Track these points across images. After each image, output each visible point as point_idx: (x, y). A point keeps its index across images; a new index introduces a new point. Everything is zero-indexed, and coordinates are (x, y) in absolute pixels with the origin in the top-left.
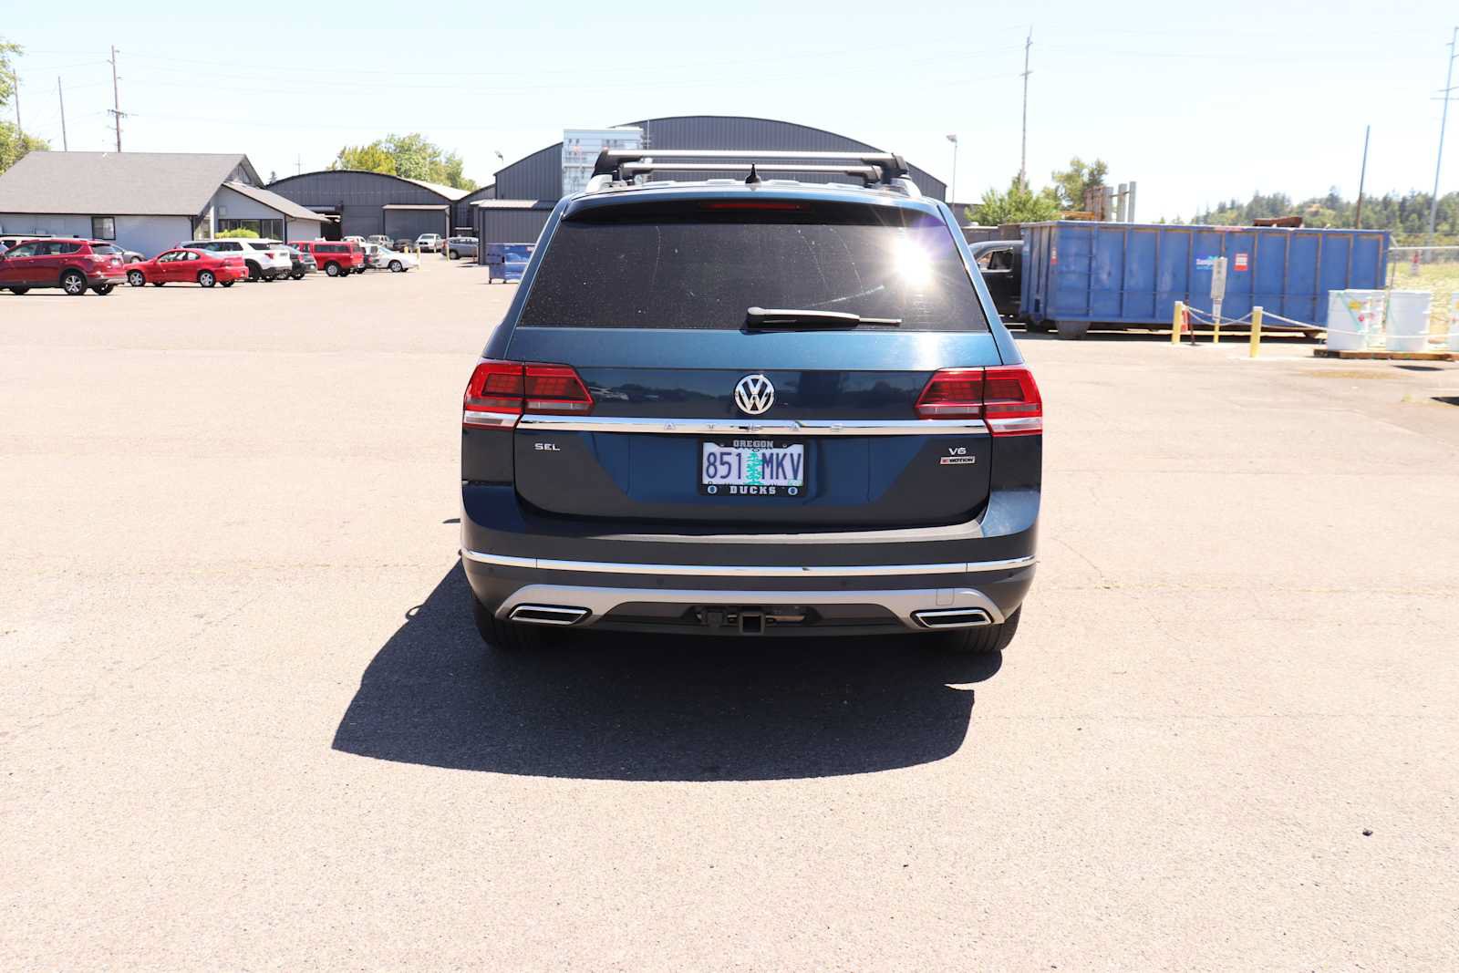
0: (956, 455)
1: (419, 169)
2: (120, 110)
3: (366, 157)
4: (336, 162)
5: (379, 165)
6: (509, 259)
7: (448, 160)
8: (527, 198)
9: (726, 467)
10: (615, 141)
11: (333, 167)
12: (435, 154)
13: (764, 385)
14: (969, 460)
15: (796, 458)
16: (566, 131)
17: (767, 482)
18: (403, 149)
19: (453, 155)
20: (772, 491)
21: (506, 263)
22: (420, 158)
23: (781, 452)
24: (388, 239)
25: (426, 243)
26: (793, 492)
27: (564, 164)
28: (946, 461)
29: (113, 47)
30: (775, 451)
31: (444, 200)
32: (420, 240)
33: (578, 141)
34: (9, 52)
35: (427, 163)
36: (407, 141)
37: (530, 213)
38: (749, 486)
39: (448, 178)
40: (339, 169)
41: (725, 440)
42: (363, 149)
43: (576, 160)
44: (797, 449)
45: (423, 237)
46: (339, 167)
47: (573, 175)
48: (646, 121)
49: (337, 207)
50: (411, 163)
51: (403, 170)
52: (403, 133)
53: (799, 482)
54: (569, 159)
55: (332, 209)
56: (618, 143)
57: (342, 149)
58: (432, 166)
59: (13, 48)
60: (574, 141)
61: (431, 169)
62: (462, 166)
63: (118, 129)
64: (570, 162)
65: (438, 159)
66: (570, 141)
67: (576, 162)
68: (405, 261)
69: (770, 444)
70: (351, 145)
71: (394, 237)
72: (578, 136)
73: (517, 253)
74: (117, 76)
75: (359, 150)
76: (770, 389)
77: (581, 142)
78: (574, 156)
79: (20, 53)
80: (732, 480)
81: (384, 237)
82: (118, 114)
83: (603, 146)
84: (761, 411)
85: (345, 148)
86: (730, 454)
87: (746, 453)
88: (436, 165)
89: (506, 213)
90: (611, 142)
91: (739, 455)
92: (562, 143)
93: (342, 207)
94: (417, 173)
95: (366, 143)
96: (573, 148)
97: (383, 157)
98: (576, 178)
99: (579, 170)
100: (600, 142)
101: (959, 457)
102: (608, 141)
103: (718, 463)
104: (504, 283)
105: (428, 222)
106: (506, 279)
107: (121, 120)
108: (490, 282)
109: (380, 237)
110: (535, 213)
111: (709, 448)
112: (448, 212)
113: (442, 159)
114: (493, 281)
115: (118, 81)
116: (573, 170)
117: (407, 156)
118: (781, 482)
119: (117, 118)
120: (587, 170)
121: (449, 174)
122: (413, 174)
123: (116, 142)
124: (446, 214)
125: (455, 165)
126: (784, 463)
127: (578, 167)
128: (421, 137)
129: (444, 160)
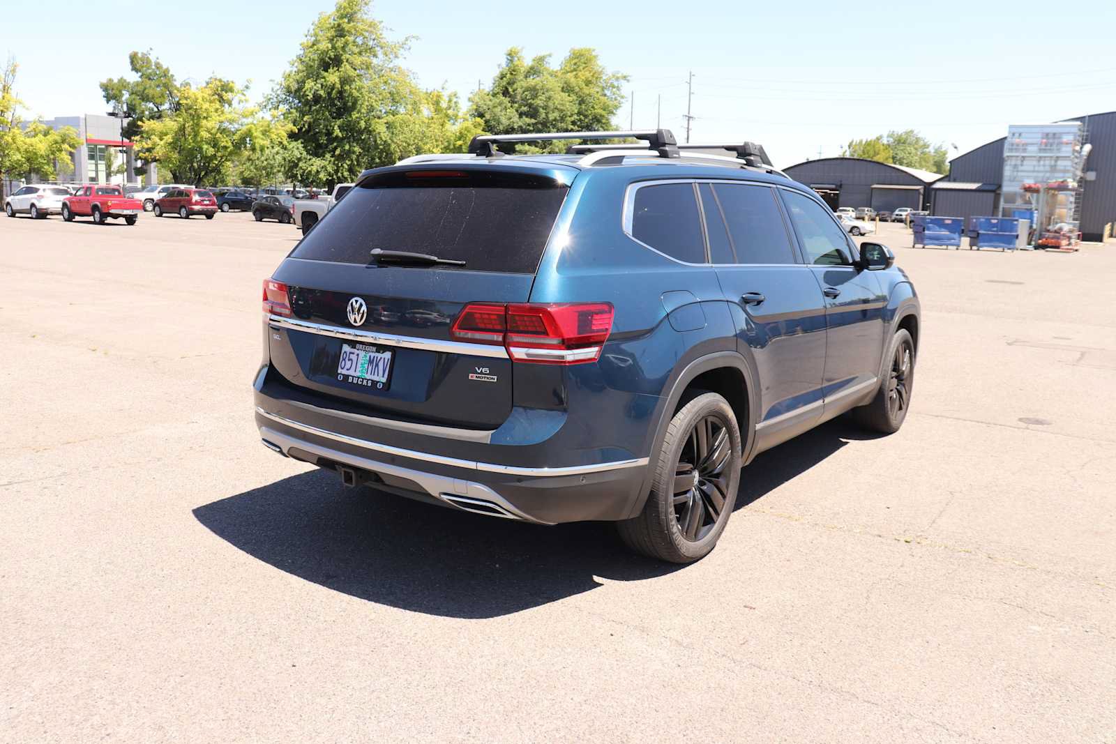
0: (481, 373)
1: (910, 157)
2: (691, 115)
3: (868, 148)
4: (846, 151)
5: (878, 154)
6: (929, 229)
7: (936, 151)
8: (974, 182)
9: (351, 362)
10: (1054, 134)
11: (843, 155)
12: (926, 146)
13: (361, 305)
14: (492, 378)
15: (386, 361)
16: (1011, 127)
17: (368, 376)
18: (900, 141)
19: (940, 147)
20: (369, 384)
21: (926, 232)
22: (912, 148)
23: (379, 355)
24: (873, 211)
25: (901, 215)
26: (380, 386)
27: (1006, 154)
28: (472, 377)
29: (691, 73)
30: (377, 354)
31: (919, 182)
32: (897, 212)
33: (1020, 135)
34: (622, 81)
35: (919, 153)
36: (904, 136)
37: (973, 193)
38: (359, 378)
39: (934, 165)
40: (848, 157)
41: (353, 344)
42: (867, 142)
43: (1017, 150)
44: (388, 355)
45: (900, 211)
46: (848, 155)
47: (1013, 163)
48: (1084, 117)
49: (837, 185)
50: (905, 153)
51: (898, 158)
52: (900, 130)
53: (384, 380)
54: (1011, 150)
55: (833, 186)
56: (1057, 136)
57: (850, 141)
58: (922, 155)
59: (625, 78)
60: (1017, 135)
61: (920, 158)
62: (947, 156)
63: (688, 128)
64: (1012, 152)
65: (927, 150)
66: (1014, 134)
67: (1016, 152)
68: (863, 228)
69: (374, 349)
70: (857, 140)
71: (877, 209)
72: (1021, 130)
73: (935, 224)
74: (692, 91)
75: (864, 142)
76: (364, 308)
77: (1023, 135)
78: (1014, 147)
79: (628, 81)
80: (351, 372)
81: (869, 209)
82: (689, 118)
83: (1043, 138)
84: (359, 324)
85: (852, 142)
86: (353, 353)
87: (362, 354)
88: (925, 155)
89: (953, 193)
90: (1050, 136)
91: (358, 355)
92: (1005, 138)
93: (841, 186)
94: (908, 161)
95: (871, 137)
96: (1016, 140)
97: (882, 147)
98: (1015, 166)
99: (1019, 158)
100: (1040, 136)
101: (483, 375)
102: (1047, 134)
103: (347, 360)
104: (924, 248)
105: (906, 199)
106: (925, 245)
107: (691, 122)
108: (914, 247)
109: (866, 209)
110: (978, 194)
111: (346, 348)
112: (922, 191)
113: (931, 150)
114: (917, 246)
115: (692, 96)
116: (1014, 158)
117: (902, 148)
118: (376, 378)
119: (689, 120)
120: (1026, 159)
121: (935, 162)
122: (905, 161)
123: (686, 136)
124: (919, 193)
125: (941, 154)
126: (379, 364)
127: (1017, 157)
128: (915, 132)
129: (933, 151)
